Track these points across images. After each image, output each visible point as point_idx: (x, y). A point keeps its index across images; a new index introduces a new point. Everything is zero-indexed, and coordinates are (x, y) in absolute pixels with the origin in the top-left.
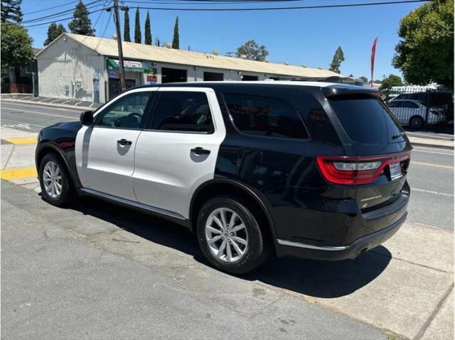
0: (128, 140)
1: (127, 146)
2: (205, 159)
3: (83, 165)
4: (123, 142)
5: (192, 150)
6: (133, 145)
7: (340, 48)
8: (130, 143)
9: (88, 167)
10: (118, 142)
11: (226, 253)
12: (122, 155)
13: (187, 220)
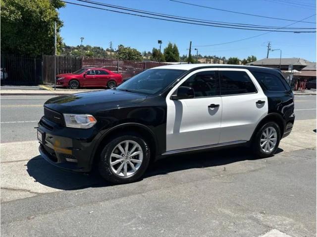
0: (216, 104)
1: (216, 108)
2: (263, 106)
3: (174, 131)
4: (213, 106)
5: (257, 103)
6: (220, 107)
8: (218, 106)
9: (181, 132)
10: (209, 107)
11: (267, 149)
12: (212, 115)
13: (248, 141)
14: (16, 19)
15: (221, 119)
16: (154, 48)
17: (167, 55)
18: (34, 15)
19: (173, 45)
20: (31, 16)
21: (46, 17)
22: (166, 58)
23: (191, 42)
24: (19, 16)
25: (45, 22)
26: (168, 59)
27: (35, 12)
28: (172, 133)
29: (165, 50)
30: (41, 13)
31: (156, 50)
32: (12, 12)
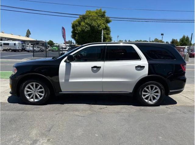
1: (98, 69)
2: (143, 69)
3: (65, 80)
4: (95, 67)
5: (136, 67)
6: (101, 69)
7: (28, 30)
8: (100, 67)
9: (69, 81)
10: (92, 67)
11: (150, 100)
12: (95, 73)
13: (130, 93)
14: (87, 30)
15: (103, 76)
16: (173, 39)
17: (181, 42)
18: (95, 27)
19: (186, 36)
20: (94, 28)
21: (100, 28)
22: (181, 44)
23: (192, 34)
24: (89, 28)
25: (99, 30)
26: (182, 45)
27: (95, 26)
28: (64, 81)
29: (180, 39)
30: (98, 26)
31: (174, 40)
32: (86, 27)
